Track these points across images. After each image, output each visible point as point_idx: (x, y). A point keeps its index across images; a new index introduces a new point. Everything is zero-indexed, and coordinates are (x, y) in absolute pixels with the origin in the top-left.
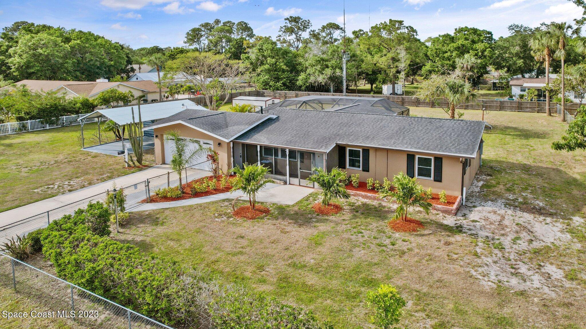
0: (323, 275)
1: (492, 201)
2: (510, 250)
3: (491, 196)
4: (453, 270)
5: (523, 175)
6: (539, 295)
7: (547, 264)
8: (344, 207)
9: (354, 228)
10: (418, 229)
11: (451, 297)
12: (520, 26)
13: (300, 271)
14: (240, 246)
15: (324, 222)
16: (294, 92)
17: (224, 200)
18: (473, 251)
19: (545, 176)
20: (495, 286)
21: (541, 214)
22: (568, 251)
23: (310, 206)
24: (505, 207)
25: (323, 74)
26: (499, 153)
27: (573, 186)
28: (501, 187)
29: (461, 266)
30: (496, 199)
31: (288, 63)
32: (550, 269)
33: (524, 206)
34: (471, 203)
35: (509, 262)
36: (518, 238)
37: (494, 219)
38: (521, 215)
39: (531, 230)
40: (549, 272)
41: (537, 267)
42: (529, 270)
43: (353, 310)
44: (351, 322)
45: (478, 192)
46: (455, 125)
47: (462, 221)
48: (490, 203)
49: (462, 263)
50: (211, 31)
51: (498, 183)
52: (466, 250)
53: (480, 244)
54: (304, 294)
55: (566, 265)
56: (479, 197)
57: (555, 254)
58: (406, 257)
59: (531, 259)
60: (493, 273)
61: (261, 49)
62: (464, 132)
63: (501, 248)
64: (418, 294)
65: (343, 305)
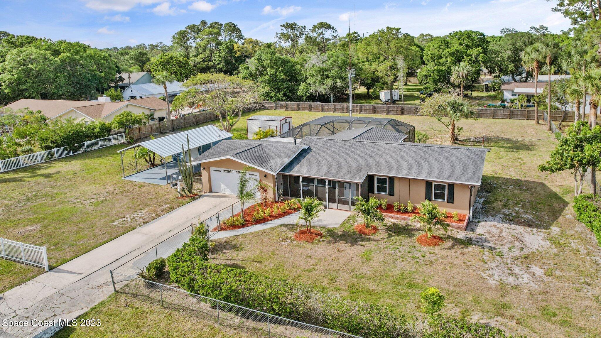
0: (379, 282)
1: (492, 216)
2: (508, 257)
3: (491, 212)
4: (469, 273)
5: (515, 191)
6: (527, 287)
7: (533, 266)
8: (379, 228)
9: (392, 245)
10: (440, 243)
11: (470, 293)
12: (511, 30)
13: (362, 280)
14: (311, 264)
15: (367, 241)
16: (295, 102)
17: (282, 225)
18: (481, 259)
19: (533, 191)
20: (498, 283)
21: (529, 226)
22: (547, 255)
23: (352, 228)
24: (503, 221)
25: (323, 84)
26: (495, 168)
27: (554, 200)
28: (499, 202)
29: (474, 270)
30: (495, 214)
31: (288, 72)
32: (535, 269)
33: (517, 220)
34: (476, 218)
35: (507, 266)
36: (513, 247)
37: (495, 232)
38: (515, 228)
39: (522, 240)
40: (534, 271)
41: (526, 268)
42: (521, 271)
43: (406, 305)
44: (407, 312)
45: (481, 208)
46: (462, 154)
47: (471, 235)
48: (491, 218)
49: (474, 268)
50: (198, 34)
51: (496, 200)
52: (476, 258)
53: (486, 253)
54: (370, 296)
55: (546, 266)
56: (481, 213)
57: (539, 258)
58: (434, 266)
59: (522, 262)
60: (496, 274)
61: (259, 59)
62: (470, 161)
63: (501, 255)
64: (447, 291)
65: (399, 302)
